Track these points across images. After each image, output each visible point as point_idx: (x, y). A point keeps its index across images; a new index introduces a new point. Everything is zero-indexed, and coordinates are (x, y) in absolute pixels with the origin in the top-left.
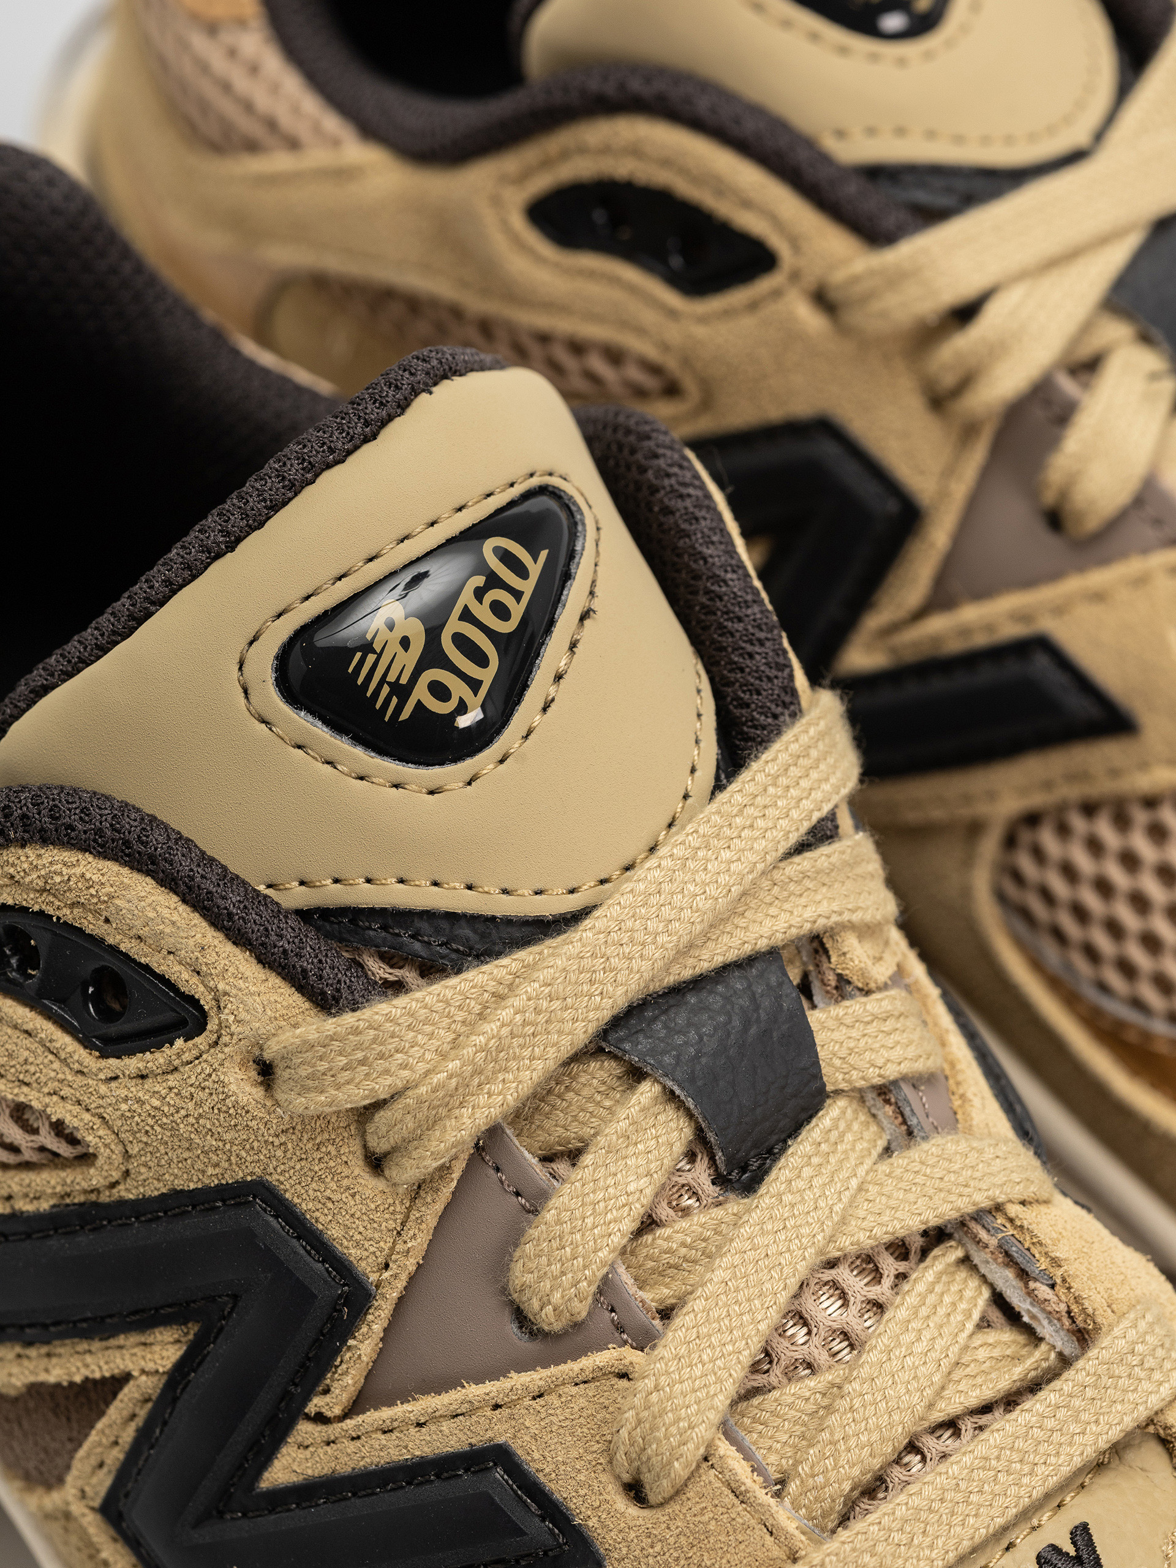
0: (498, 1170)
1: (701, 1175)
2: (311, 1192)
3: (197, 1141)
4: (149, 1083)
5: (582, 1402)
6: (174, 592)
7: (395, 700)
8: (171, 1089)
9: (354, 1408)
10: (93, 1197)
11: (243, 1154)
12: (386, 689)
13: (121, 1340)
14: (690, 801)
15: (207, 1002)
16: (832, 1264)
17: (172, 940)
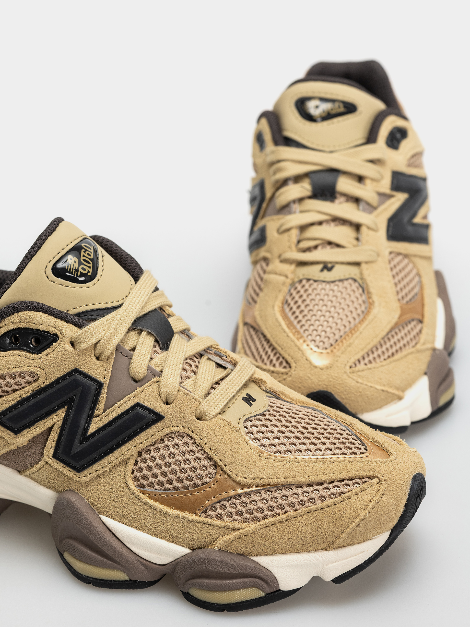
0: (121, 353)
1: (157, 348)
2: (86, 367)
3: (62, 364)
4: (49, 356)
5: (151, 389)
6: (27, 265)
7: (76, 272)
8: (54, 354)
9: (104, 411)
10: (40, 387)
11: (71, 363)
12: (74, 271)
13: (51, 417)
14: (132, 285)
15: (58, 333)
16: (186, 359)
17: (49, 323)
